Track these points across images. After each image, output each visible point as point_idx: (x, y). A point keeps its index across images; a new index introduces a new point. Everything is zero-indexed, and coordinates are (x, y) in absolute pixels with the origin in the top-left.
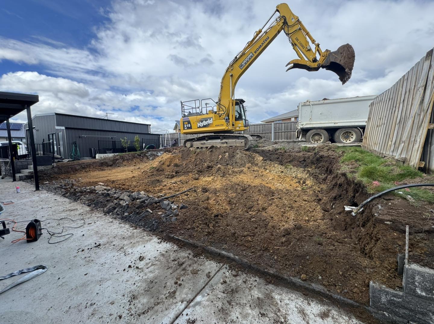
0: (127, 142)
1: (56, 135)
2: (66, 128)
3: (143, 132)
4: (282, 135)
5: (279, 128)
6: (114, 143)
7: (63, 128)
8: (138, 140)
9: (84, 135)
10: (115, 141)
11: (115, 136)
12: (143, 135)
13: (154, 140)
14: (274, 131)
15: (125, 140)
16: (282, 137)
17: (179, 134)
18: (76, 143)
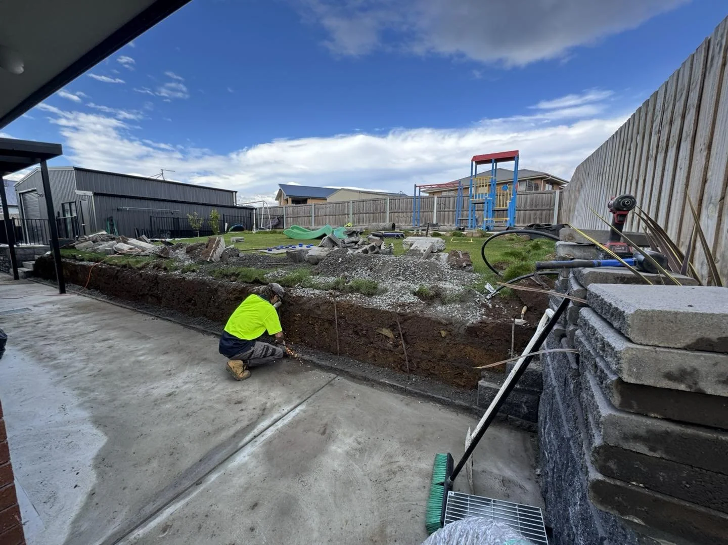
0: (198, 220)
1: (78, 204)
2: (95, 194)
3: (224, 204)
4: (449, 215)
5: (445, 205)
6: (176, 221)
7: (90, 193)
8: (217, 217)
9: (127, 206)
10: (178, 218)
11: (179, 210)
12: (225, 209)
13: (244, 217)
14: (437, 208)
15: (194, 216)
16: (449, 219)
17: (284, 208)
18: (112, 220)
